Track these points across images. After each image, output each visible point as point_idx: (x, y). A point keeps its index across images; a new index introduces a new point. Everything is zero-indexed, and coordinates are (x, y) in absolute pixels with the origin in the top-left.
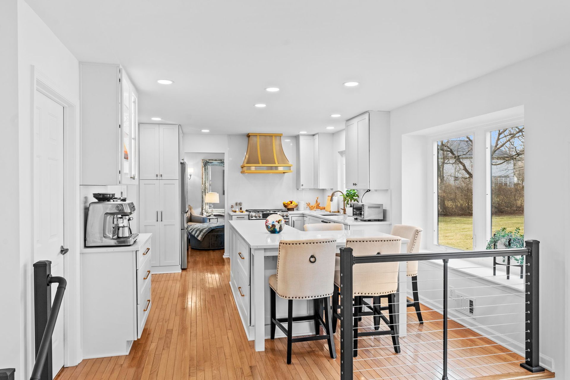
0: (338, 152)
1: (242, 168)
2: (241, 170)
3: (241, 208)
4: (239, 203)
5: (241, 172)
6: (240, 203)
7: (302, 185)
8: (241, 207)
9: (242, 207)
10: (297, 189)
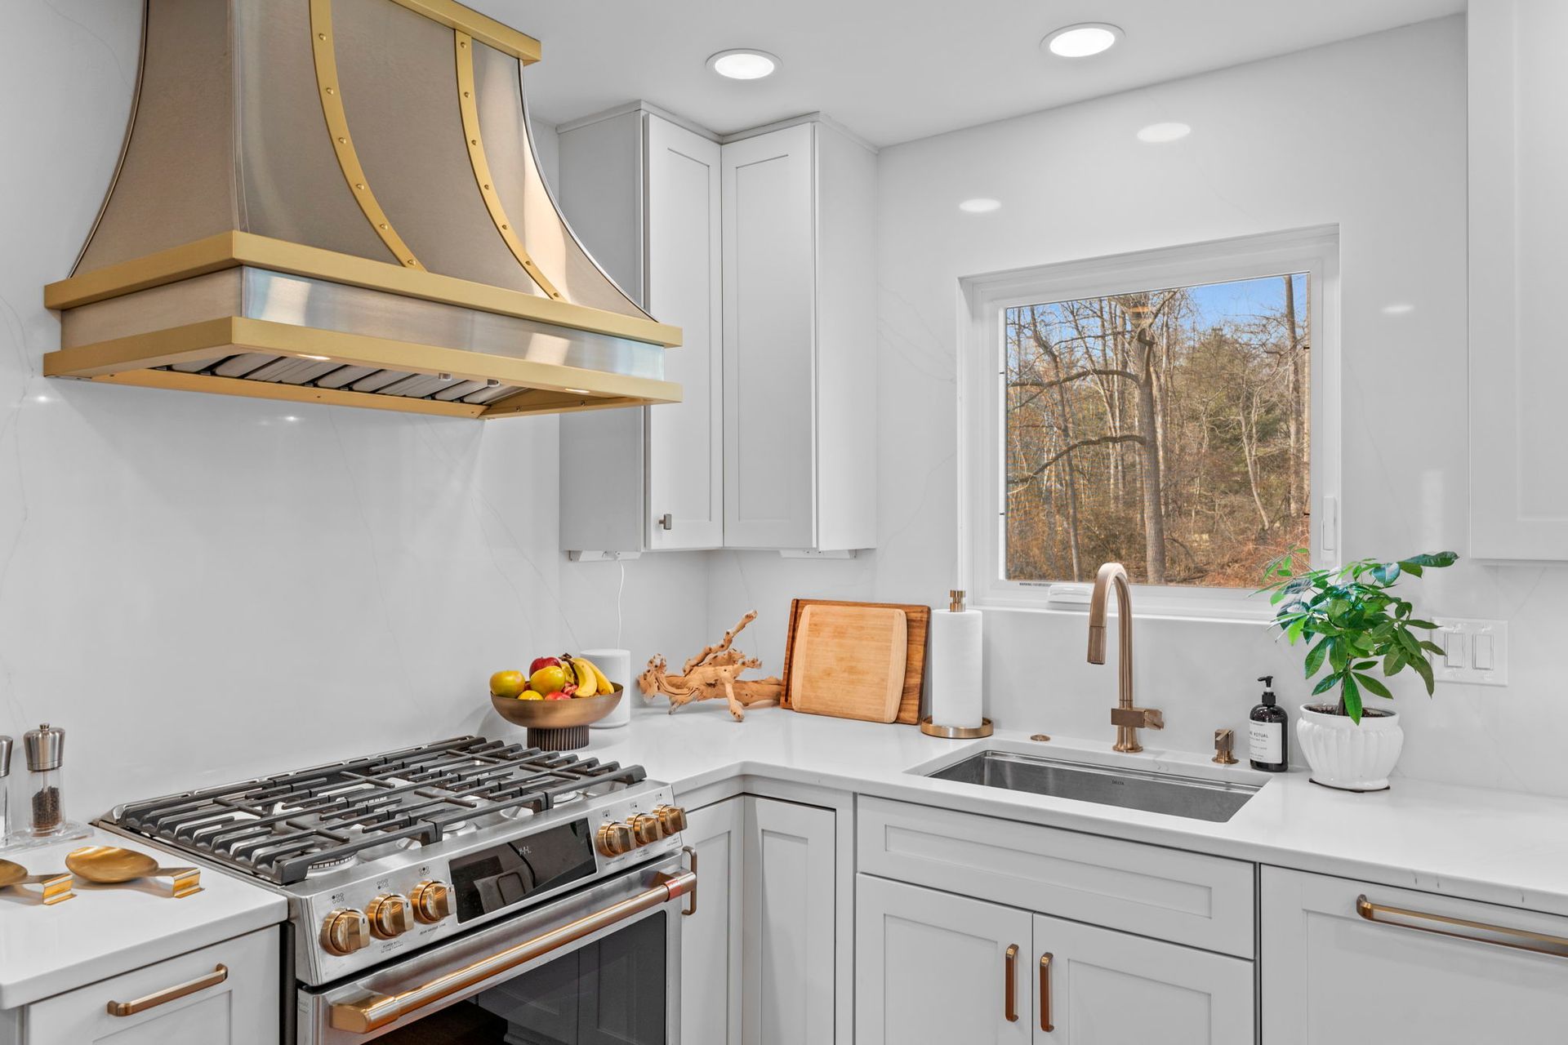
0: (961, 280)
1: (65, 310)
2: (47, 337)
3: (54, 792)
4: (19, 745)
5: (48, 359)
6: (31, 744)
7: (665, 522)
8: (51, 780)
9: (62, 780)
10: (562, 551)
